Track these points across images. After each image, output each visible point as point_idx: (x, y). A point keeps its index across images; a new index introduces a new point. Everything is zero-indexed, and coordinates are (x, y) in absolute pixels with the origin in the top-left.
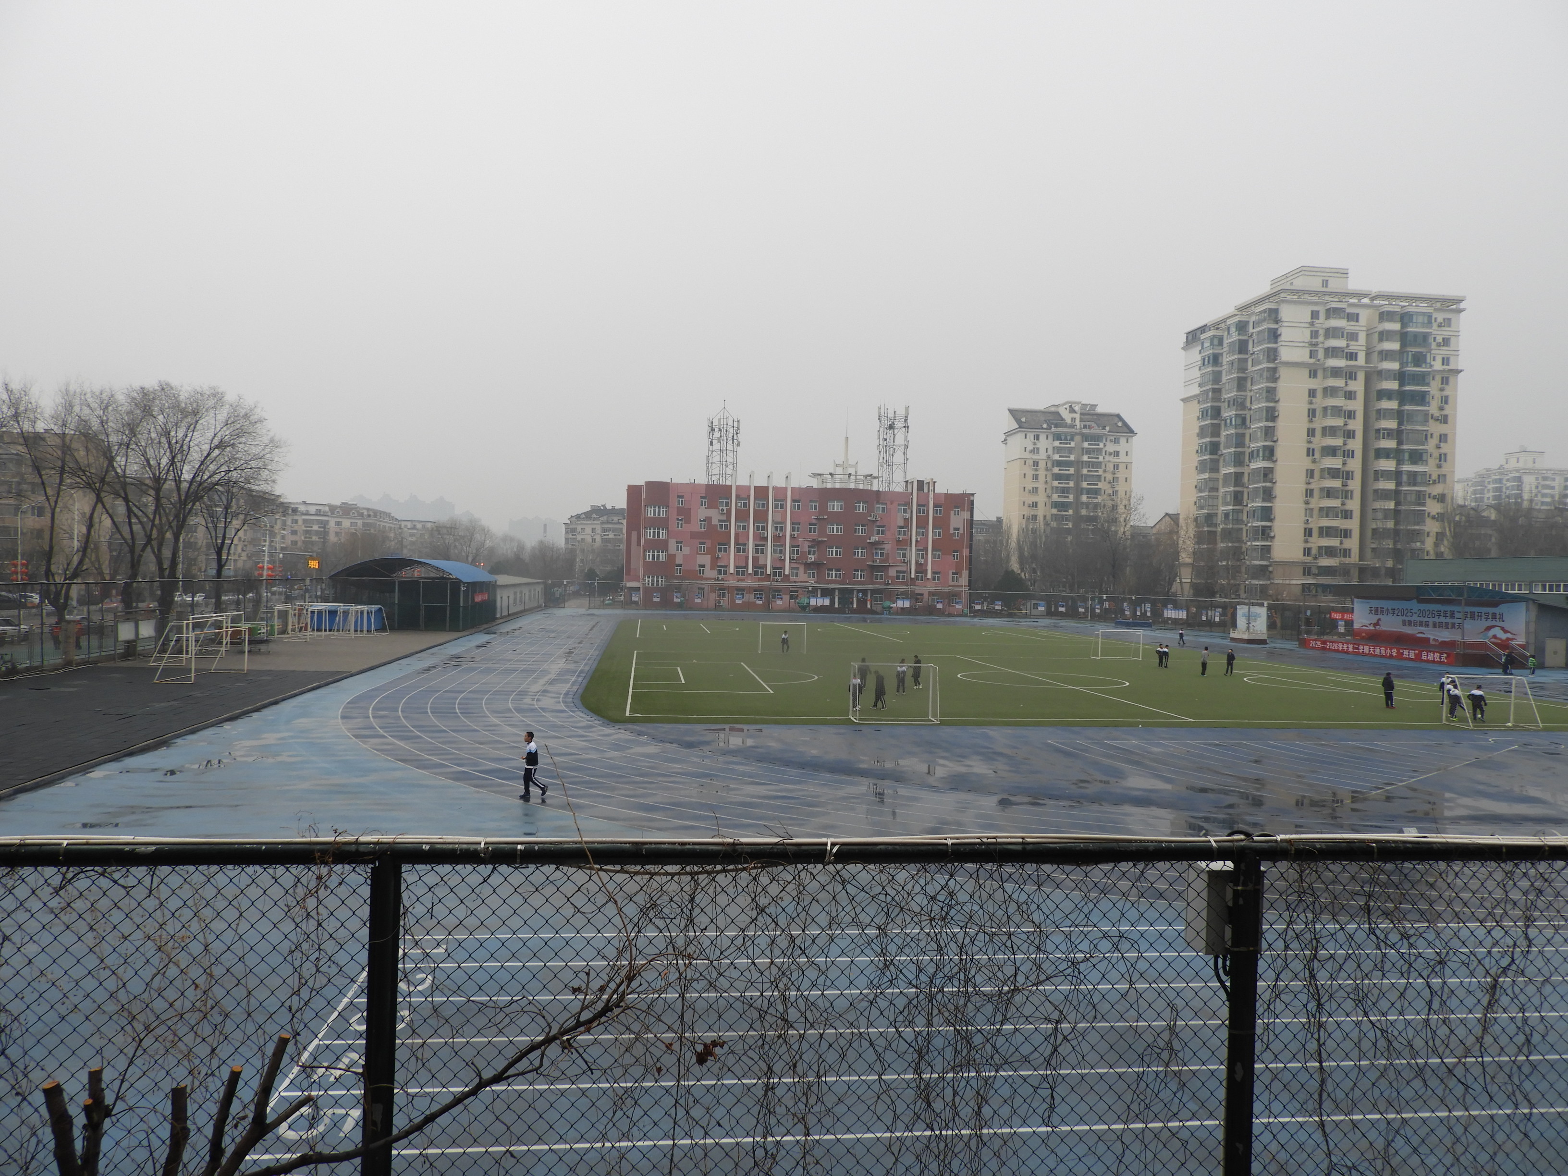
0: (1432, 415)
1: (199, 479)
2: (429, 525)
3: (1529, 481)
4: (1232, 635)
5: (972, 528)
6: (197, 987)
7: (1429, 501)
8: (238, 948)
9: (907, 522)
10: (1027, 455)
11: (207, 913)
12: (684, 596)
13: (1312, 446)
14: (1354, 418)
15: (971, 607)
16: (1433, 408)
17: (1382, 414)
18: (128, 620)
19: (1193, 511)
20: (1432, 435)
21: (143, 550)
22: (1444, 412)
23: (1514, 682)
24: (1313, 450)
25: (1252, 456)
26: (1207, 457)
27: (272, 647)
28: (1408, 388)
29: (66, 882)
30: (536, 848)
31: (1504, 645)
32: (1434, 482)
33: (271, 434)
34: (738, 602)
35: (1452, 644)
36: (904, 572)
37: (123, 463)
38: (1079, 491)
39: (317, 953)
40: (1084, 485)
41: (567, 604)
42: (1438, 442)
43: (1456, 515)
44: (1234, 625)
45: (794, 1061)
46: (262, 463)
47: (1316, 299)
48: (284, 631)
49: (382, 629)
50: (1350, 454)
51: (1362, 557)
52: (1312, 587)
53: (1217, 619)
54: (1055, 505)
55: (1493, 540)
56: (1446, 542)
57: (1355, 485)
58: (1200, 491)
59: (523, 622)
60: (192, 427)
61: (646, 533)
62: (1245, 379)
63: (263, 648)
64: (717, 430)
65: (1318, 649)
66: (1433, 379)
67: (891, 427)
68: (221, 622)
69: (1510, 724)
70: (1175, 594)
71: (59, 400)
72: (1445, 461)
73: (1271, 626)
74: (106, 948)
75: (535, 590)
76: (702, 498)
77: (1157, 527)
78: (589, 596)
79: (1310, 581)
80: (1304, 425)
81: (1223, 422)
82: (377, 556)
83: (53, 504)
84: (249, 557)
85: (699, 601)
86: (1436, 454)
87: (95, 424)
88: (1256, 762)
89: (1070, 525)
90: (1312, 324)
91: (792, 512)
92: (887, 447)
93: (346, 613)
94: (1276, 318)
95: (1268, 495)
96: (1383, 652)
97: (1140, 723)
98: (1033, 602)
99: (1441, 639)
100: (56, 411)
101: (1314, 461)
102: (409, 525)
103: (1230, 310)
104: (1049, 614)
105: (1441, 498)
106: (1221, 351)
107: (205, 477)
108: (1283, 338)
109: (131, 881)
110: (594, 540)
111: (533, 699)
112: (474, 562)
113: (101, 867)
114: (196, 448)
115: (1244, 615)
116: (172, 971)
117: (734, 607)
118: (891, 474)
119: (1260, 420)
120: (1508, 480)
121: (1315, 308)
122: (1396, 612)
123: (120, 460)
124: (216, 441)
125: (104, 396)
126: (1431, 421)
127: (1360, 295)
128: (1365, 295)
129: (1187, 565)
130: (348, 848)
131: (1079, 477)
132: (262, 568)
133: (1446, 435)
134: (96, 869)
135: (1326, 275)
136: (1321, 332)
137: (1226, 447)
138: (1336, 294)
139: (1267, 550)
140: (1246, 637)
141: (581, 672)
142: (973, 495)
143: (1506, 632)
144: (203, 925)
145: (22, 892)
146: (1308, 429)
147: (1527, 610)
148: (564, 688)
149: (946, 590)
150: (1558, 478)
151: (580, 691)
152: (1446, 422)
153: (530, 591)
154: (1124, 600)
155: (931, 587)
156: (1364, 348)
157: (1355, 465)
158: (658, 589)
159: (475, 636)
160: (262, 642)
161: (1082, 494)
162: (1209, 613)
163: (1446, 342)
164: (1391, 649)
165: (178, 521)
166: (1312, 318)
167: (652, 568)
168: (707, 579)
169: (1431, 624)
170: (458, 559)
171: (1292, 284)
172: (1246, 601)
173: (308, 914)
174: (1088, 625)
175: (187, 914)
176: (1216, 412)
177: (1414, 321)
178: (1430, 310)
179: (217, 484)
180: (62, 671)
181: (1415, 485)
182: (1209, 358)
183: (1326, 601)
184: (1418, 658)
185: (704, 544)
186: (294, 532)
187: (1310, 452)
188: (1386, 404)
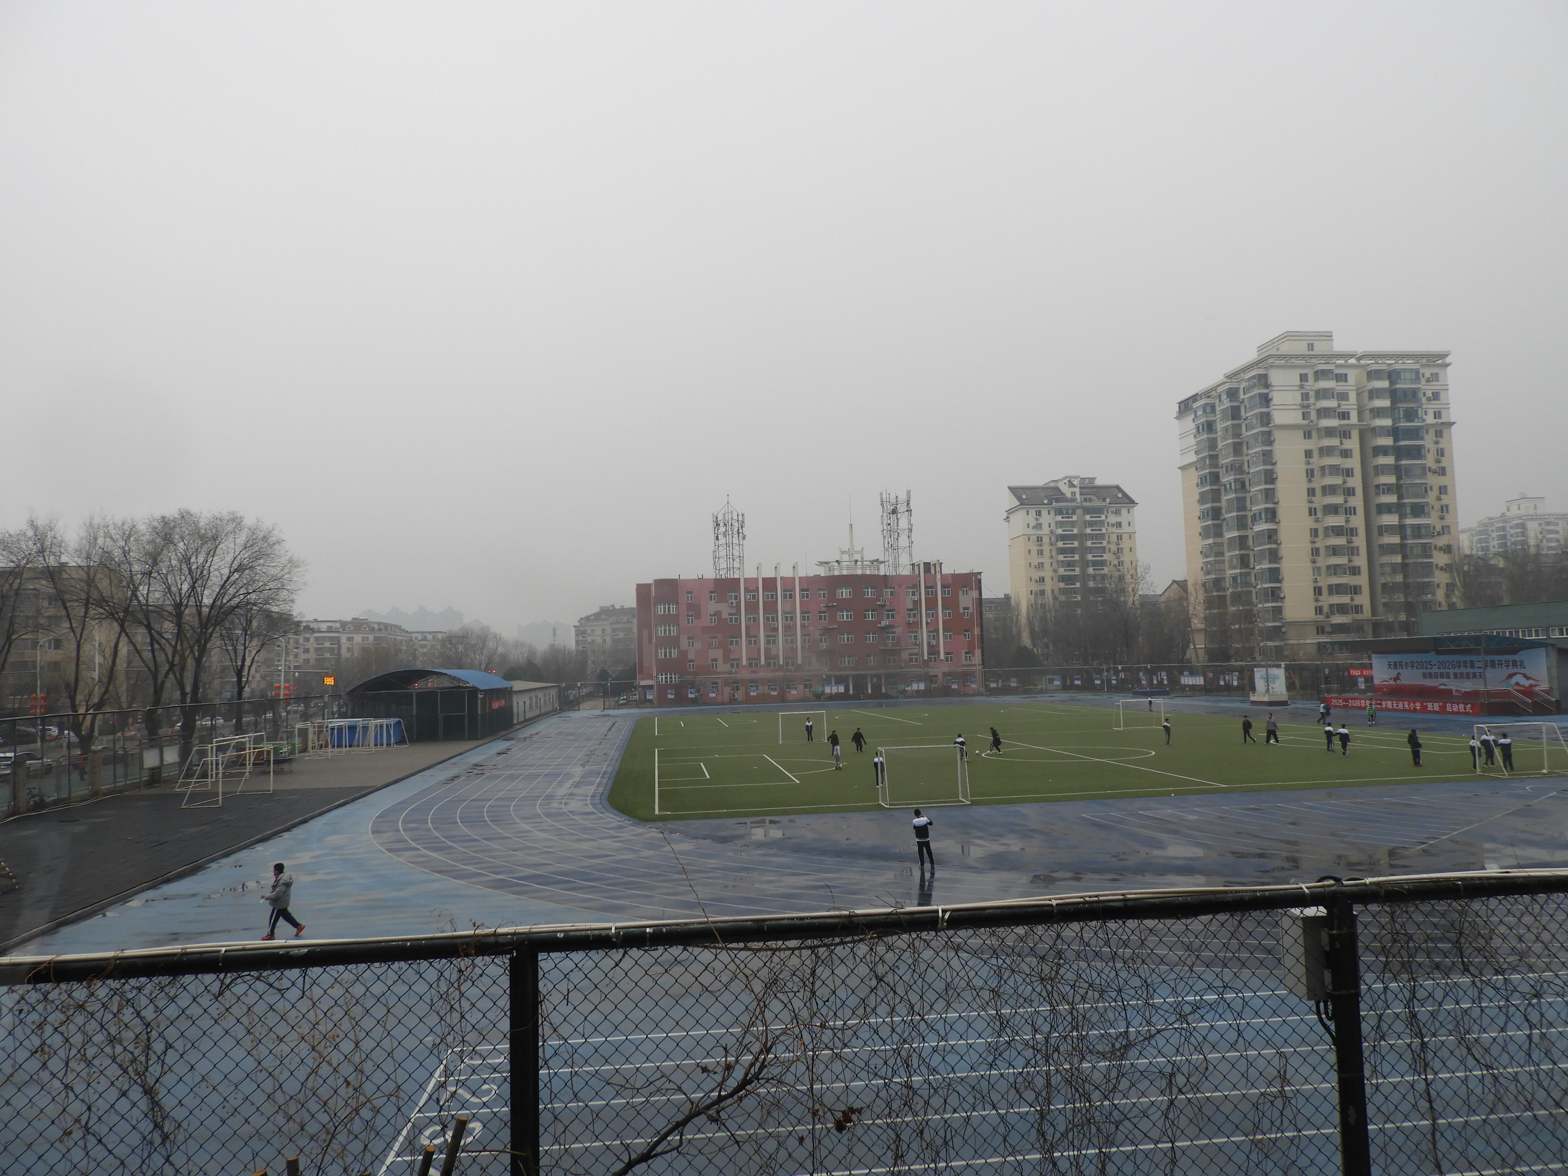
0: (1430, 468)
1: (219, 603)
2: (440, 636)
3: (1533, 528)
4: (1252, 698)
5: (981, 606)
6: (348, 1084)
7: (1435, 553)
8: (387, 1044)
9: (917, 604)
10: (1030, 531)
11: (357, 1011)
12: (698, 691)
13: (1313, 506)
14: (1353, 476)
15: (987, 686)
16: (1430, 461)
17: (1380, 470)
18: (152, 747)
19: (1201, 577)
20: (1431, 487)
21: (166, 676)
22: (1442, 465)
23: (1544, 728)
24: (1315, 509)
25: (1254, 518)
26: (1210, 522)
27: (294, 766)
28: (1402, 443)
29: (224, 988)
30: (664, 930)
31: (1528, 692)
32: (1439, 534)
33: (289, 554)
34: (752, 694)
35: (1475, 694)
36: (917, 654)
37: (145, 592)
38: (1085, 564)
39: (461, 1044)
40: (1090, 557)
41: (581, 707)
42: (1438, 494)
43: (1464, 565)
44: (1253, 688)
45: (921, 1128)
46: (280, 583)
47: (1303, 362)
48: (304, 750)
49: (401, 741)
50: (1352, 511)
51: (1374, 612)
52: (1328, 645)
53: (1235, 683)
54: (1063, 579)
55: (1504, 587)
56: (1456, 592)
57: (1360, 541)
58: (1206, 556)
59: (542, 727)
60: (212, 552)
61: (657, 631)
62: (1240, 444)
63: (286, 767)
64: (722, 524)
65: (1340, 707)
66: (1427, 433)
67: (894, 512)
68: (244, 743)
69: (1545, 771)
70: (1189, 661)
71: (83, 534)
72: (1447, 512)
73: (1290, 686)
74: (263, 1051)
75: (549, 694)
76: (711, 592)
77: (1166, 594)
78: (604, 697)
79: (1324, 639)
80: (1304, 486)
81: (1223, 488)
82: (391, 669)
83: (78, 635)
84: (263, 677)
85: (714, 695)
86: (1437, 505)
87: (117, 554)
88: (1293, 824)
89: (1079, 598)
90: (1302, 387)
91: (801, 601)
92: (891, 532)
93: (365, 728)
94: (1266, 382)
95: (1274, 556)
96: (1406, 706)
97: (1172, 792)
98: (1049, 676)
99: (1463, 690)
100: (79, 544)
101: (1317, 521)
102: (420, 637)
103: (1219, 377)
104: (1065, 688)
105: (1448, 549)
106: (1214, 419)
107: (225, 601)
108: (1274, 402)
109: (285, 983)
110: (604, 641)
111: (561, 803)
112: (486, 670)
113: (258, 971)
114: (216, 573)
115: (1262, 677)
116: (325, 1070)
117: (749, 700)
118: (897, 558)
119: (1259, 484)
120: (1511, 528)
121: (1304, 371)
122: (1415, 665)
123: (143, 590)
124: (235, 565)
125: (126, 527)
126: (1429, 474)
127: (1347, 356)
128: (1351, 356)
129: (1199, 630)
130: (488, 940)
131: (1083, 550)
132: (279, 687)
133: (1445, 487)
134: (252, 973)
135: (1311, 339)
136: (1312, 394)
137: (1228, 512)
138: (1323, 356)
139: (1278, 611)
140: (1266, 699)
141: (605, 773)
142: (980, 573)
143: (1528, 678)
144: (354, 1023)
145: (184, 1000)
146: (1308, 489)
147: (1548, 656)
148: (591, 789)
149: (960, 669)
150: (1561, 523)
151: (606, 793)
152: (1444, 474)
153: (545, 695)
154: (1139, 669)
155: (945, 668)
156: (1355, 407)
157: (1358, 521)
158: (671, 686)
159: (494, 744)
160: (284, 761)
161: (1088, 567)
162: (1227, 677)
163: (1436, 396)
164: (1414, 703)
165: (199, 647)
166: (1301, 381)
167: (665, 666)
168: (720, 673)
169: (1452, 676)
170: (471, 667)
171: (1278, 349)
172: (1262, 663)
173: (452, 1007)
174: (1105, 697)
175: (338, 1013)
176: (1215, 478)
177: (1402, 377)
178: (1417, 366)
179: (237, 606)
180: (89, 801)
181: (1419, 537)
182: (1203, 425)
183: (1342, 658)
184: (1443, 709)
185: (715, 637)
186: (307, 651)
187: (1312, 512)
188: (1383, 460)
